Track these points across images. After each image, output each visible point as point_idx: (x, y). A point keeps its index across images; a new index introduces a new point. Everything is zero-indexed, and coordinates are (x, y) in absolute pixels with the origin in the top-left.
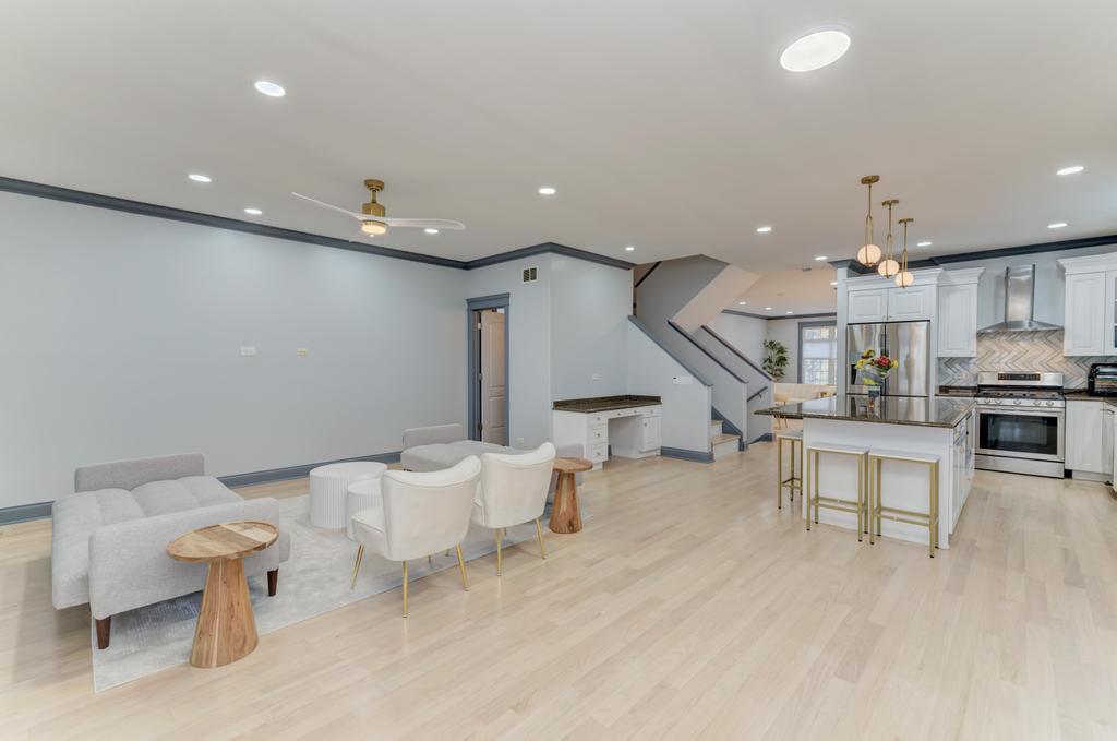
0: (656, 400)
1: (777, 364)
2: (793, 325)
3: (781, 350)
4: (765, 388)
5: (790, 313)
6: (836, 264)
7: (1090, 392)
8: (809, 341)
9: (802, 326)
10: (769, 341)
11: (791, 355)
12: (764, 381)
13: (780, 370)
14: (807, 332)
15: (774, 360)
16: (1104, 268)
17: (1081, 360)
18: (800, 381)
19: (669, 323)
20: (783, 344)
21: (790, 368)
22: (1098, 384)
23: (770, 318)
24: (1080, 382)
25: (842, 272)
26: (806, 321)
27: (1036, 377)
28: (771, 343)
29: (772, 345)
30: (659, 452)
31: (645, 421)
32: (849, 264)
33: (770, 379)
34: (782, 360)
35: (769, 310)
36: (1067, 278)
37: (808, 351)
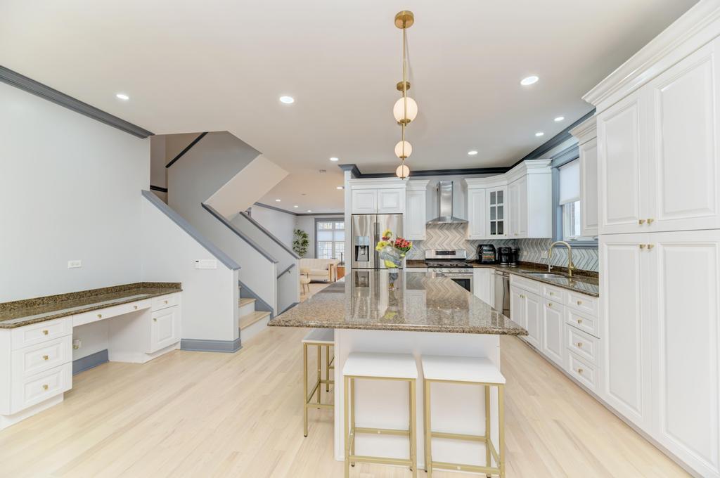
0: (175, 287)
1: (302, 245)
2: (312, 220)
3: (305, 236)
4: (293, 265)
5: (309, 211)
6: (344, 167)
7: (480, 262)
8: (321, 230)
9: (317, 220)
10: (297, 230)
11: (311, 239)
12: (292, 260)
13: (304, 249)
14: (320, 225)
15: (300, 242)
16: (484, 186)
17: (472, 242)
18: (316, 257)
19: (203, 206)
20: (306, 232)
21: (310, 248)
22: (484, 257)
23: (298, 215)
24: (473, 256)
25: (348, 174)
26: (319, 217)
27: (453, 253)
28: (299, 231)
29: (299, 232)
30: (179, 347)
31: (154, 315)
32: (352, 168)
33: (296, 258)
34: (305, 242)
35: (296, 208)
36: (469, 191)
37: (321, 236)
